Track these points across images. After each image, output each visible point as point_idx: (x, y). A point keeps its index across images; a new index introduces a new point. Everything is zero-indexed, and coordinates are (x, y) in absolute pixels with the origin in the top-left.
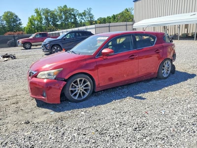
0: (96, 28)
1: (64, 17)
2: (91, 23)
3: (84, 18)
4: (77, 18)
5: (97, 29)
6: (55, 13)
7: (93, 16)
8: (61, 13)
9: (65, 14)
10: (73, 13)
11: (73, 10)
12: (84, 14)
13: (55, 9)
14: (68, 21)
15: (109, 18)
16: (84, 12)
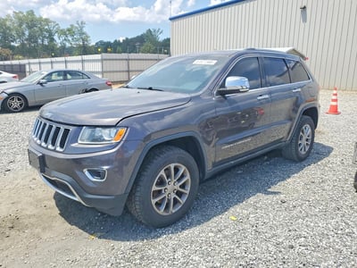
0: (102, 60)
1: (27, 33)
2: (85, 50)
3: (70, 39)
4: (56, 37)
5: (104, 62)
6: (8, 23)
7: (88, 37)
8: (20, 25)
9: (30, 27)
10: (46, 27)
11: (47, 21)
12: (70, 31)
13: (8, 16)
14: (37, 42)
15: (117, 43)
16: (69, 27)
